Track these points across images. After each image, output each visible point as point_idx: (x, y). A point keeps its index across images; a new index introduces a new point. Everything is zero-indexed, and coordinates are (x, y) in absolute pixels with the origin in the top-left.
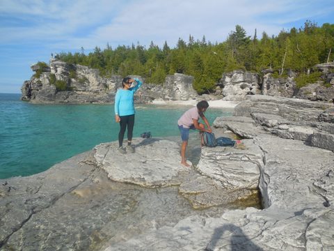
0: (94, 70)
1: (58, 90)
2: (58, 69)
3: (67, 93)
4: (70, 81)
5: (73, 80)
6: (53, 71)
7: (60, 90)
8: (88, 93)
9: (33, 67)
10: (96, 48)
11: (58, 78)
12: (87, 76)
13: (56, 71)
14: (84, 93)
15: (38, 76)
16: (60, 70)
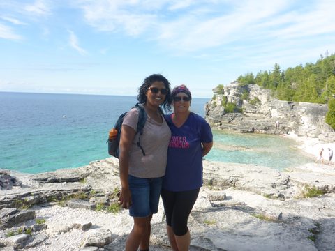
0: (266, 90)
1: (226, 112)
2: (231, 91)
3: (234, 114)
4: (241, 103)
5: (245, 101)
6: (226, 94)
7: (229, 112)
8: (259, 115)
9: (214, 90)
10: (276, 66)
11: (229, 100)
12: (259, 97)
13: (229, 93)
14: (255, 115)
15: (214, 98)
16: (232, 92)
